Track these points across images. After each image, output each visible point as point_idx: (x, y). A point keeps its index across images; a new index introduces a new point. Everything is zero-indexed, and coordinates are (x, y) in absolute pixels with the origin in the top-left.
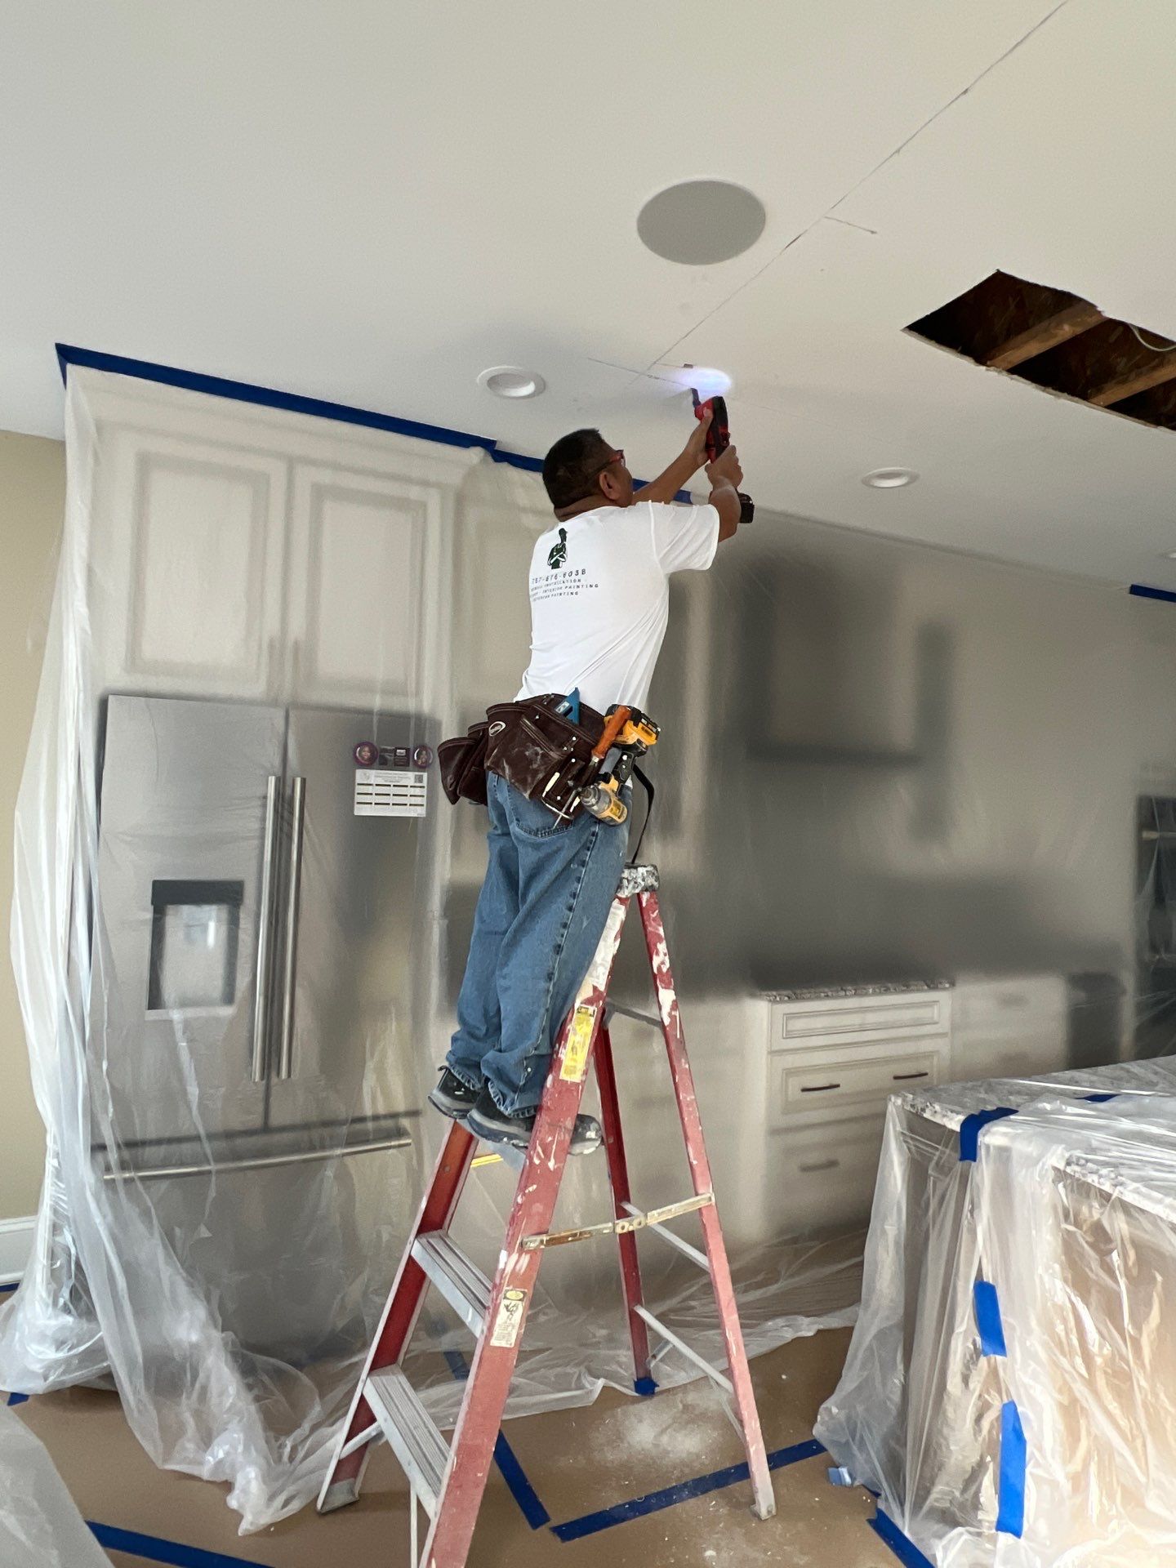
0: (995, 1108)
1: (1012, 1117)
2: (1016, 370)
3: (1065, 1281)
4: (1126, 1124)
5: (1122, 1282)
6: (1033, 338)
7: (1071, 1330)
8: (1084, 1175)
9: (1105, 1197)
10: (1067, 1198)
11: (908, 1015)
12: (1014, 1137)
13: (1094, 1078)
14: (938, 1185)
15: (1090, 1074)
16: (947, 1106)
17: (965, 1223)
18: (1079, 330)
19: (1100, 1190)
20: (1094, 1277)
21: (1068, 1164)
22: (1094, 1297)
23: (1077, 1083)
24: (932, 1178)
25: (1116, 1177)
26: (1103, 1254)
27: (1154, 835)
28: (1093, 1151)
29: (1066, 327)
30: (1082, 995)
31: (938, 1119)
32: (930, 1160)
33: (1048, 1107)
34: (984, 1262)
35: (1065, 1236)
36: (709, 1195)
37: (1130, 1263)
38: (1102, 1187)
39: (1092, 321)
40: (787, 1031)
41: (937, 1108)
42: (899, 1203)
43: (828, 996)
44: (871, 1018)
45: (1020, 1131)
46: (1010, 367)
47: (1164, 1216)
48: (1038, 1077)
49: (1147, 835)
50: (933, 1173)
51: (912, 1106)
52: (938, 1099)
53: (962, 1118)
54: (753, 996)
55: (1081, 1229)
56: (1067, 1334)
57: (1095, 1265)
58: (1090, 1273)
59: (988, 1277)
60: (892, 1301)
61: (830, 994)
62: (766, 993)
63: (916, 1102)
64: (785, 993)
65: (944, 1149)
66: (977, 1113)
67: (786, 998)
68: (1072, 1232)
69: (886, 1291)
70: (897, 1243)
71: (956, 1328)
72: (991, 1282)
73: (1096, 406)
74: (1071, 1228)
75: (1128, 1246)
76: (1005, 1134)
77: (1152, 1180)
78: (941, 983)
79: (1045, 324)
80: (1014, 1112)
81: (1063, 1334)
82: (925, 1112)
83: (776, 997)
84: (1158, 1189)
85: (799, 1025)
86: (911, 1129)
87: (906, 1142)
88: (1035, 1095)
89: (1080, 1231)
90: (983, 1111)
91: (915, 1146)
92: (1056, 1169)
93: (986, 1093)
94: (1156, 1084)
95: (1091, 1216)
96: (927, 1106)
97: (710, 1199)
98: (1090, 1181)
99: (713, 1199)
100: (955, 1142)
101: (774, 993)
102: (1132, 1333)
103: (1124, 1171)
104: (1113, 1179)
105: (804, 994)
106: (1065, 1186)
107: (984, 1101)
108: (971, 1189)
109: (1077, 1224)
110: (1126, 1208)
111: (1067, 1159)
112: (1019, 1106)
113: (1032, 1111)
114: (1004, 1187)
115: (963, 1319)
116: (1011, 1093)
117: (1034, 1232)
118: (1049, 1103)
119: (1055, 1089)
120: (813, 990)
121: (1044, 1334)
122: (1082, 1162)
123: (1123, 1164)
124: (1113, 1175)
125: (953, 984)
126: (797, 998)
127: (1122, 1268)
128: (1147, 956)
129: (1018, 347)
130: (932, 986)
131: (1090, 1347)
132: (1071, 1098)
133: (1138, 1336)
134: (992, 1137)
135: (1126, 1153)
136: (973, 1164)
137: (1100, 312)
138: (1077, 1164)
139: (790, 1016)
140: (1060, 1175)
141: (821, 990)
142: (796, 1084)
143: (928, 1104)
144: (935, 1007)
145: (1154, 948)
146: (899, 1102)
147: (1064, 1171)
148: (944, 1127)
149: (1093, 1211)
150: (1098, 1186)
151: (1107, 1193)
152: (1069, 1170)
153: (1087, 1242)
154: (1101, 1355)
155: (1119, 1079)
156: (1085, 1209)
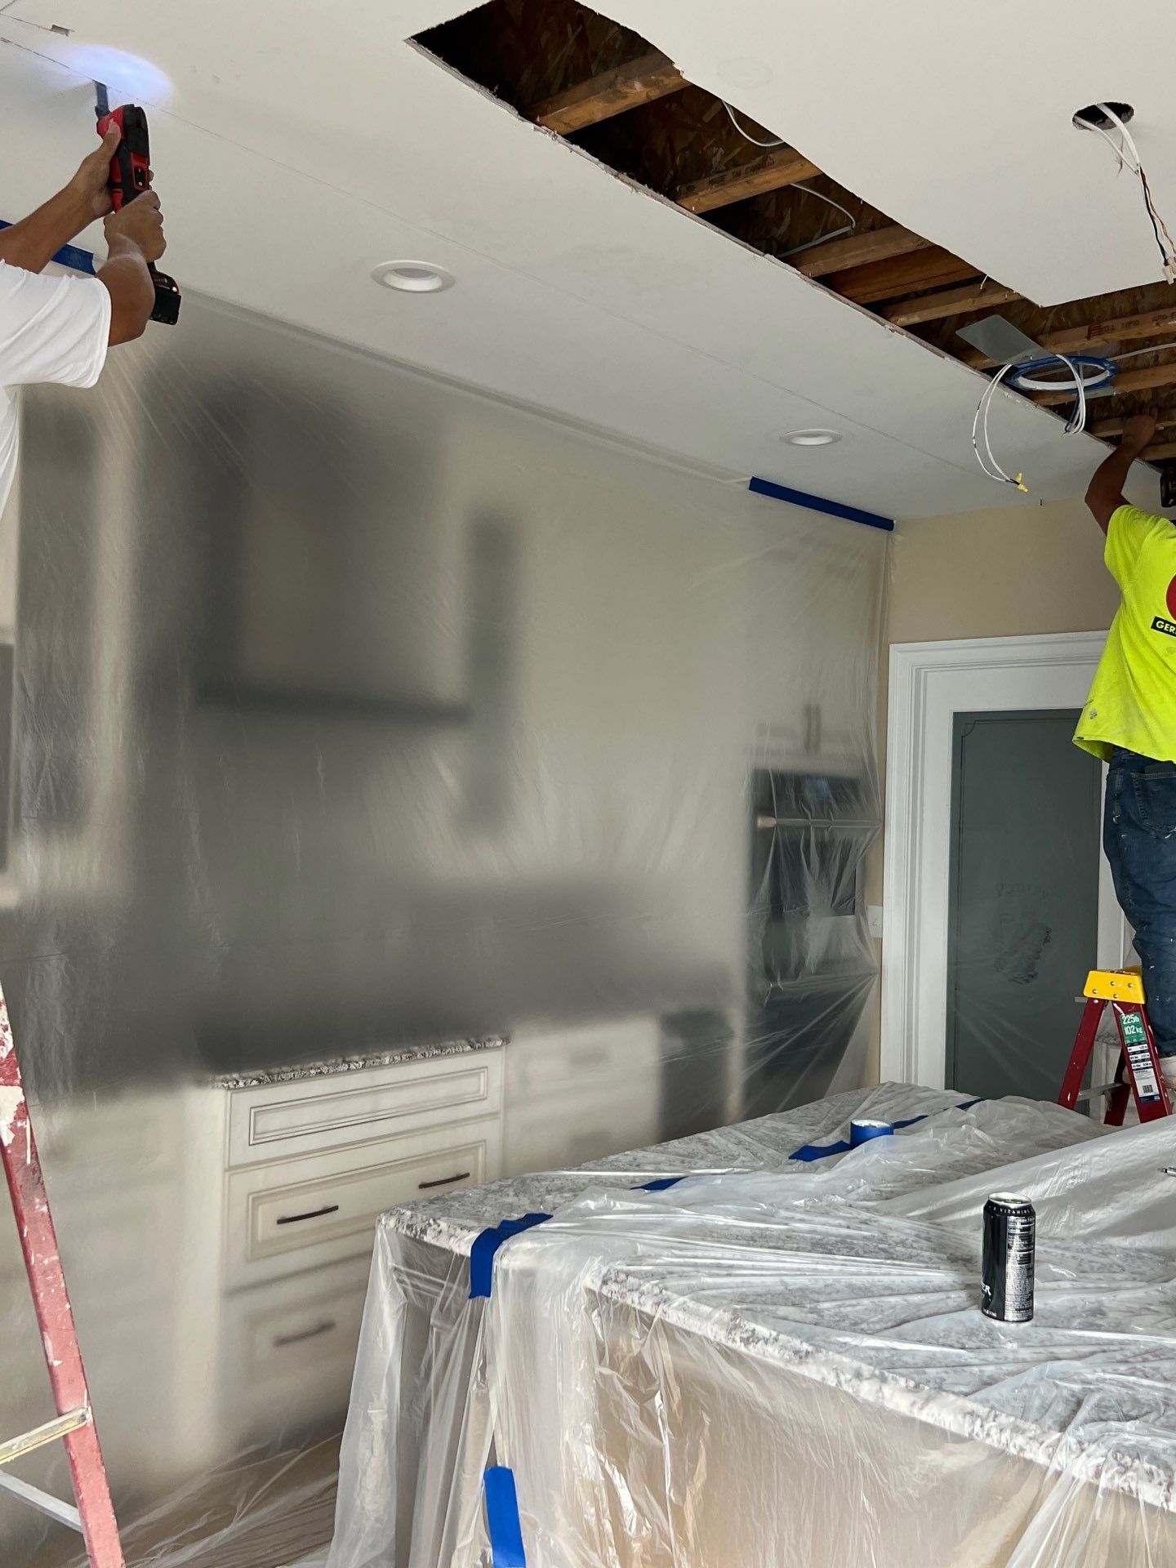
0: (523, 1215)
1: (542, 1226)
2: (577, 137)
3: (599, 1445)
4: (687, 1217)
5: (666, 1433)
6: (593, 92)
7: (604, 1513)
8: (623, 1295)
9: (647, 1321)
10: (602, 1329)
11: (442, 1091)
12: (541, 1255)
13: (662, 1158)
14: (442, 1337)
15: (657, 1152)
16: (459, 1221)
17: (473, 1388)
18: (655, 94)
19: (641, 1312)
20: (635, 1435)
21: (605, 1282)
22: (634, 1460)
23: (638, 1167)
24: (435, 1329)
25: (661, 1292)
26: (644, 1398)
27: (770, 822)
28: (639, 1259)
29: (638, 86)
30: (678, 1044)
31: (442, 1242)
32: (433, 1301)
33: (592, 1204)
34: (499, 1437)
35: (601, 1385)
36: (81, 1412)
37: (675, 1407)
38: (643, 1309)
39: (670, 84)
40: (255, 1134)
41: (443, 1225)
42: (390, 1375)
43: (321, 1073)
44: (388, 1101)
45: (548, 1245)
46: (569, 130)
47: (711, 1336)
48: (590, 1165)
49: (764, 822)
50: (438, 1323)
51: (409, 1227)
52: (447, 1212)
53: (474, 1235)
54: (201, 1083)
55: (618, 1371)
56: (599, 1520)
57: (635, 1418)
58: (628, 1428)
59: (503, 1461)
60: (377, 1520)
61: (325, 1070)
62: (222, 1077)
63: (414, 1221)
64: (253, 1074)
65: (450, 1285)
66: (496, 1227)
67: (255, 1083)
68: (608, 1376)
69: (369, 1507)
70: (386, 1434)
71: (458, 1542)
72: (507, 1466)
73: (685, 211)
74: (607, 1371)
75: (673, 1383)
76: (530, 1251)
77: (704, 1289)
78: (490, 1040)
79: (610, 75)
80: (544, 1218)
81: (593, 1520)
82: (426, 1234)
83: (238, 1082)
84: (706, 1300)
85: (275, 1122)
86: (408, 1262)
87: (401, 1282)
88: (577, 1190)
89: (615, 1373)
90: (504, 1222)
91: (414, 1286)
92: (590, 1292)
93: (516, 1195)
94: (735, 1158)
95: (630, 1350)
96: (430, 1225)
97: (83, 1417)
98: (629, 1302)
99: (89, 1417)
100: (463, 1272)
101: (235, 1076)
102: (673, 1499)
103: (672, 1282)
104: (656, 1295)
105: (284, 1072)
106: (599, 1315)
107: (511, 1208)
108: (483, 1337)
109: (613, 1366)
110: (669, 1331)
111: (605, 1276)
112: (555, 1208)
113: (571, 1214)
114: (526, 1327)
115: (468, 1527)
116: (549, 1192)
117: (560, 1385)
118: (592, 1199)
119: (608, 1178)
120: (298, 1067)
121: (570, 1526)
122: (622, 1277)
123: (671, 1273)
124: (656, 1290)
125: (506, 1040)
126: (273, 1081)
127: (665, 1417)
128: (762, 985)
129: (575, 102)
130: (477, 1045)
131: (627, 1530)
132: (625, 1188)
133: (681, 1504)
134: (512, 1258)
135: (680, 1257)
136: (486, 1300)
137: (678, 72)
138: (616, 1281)
139: (259, 1110)
140: (596, 1300)
141: (312, 1065)
142: (268, 1213)
143: (431, 1221)
144: (482, 1075)
145: (769, 974)
146: (392, 1223)
147: (600, 1293)
148: (451, 1252)
149: (635, 1342)
150: (638, 1307)
151: (648, 1315)
152: (605, 1291)
153: (625, 1387)
154: (640, 1539)
155: (691, 1156)
156: (622, 1343)
